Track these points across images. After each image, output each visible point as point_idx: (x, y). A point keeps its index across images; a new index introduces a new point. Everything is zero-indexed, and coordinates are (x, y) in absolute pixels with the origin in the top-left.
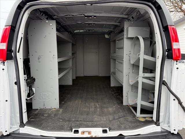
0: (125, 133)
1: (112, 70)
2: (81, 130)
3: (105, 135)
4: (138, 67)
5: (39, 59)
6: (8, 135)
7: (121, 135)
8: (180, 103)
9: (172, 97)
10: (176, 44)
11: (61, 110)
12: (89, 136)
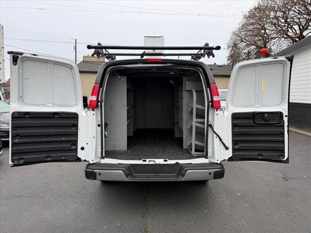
0: (181, 162)
1: (176, 121)
2: (148, 160)
3: (166, 163)
4: (192, 113)
5: (111, 107)
6: (93, 164)
7: (177, 163)
8: (220, 140)
9: (215, 136)
10: (216, 98)
11: (129, 151)
12: (154, 163)
